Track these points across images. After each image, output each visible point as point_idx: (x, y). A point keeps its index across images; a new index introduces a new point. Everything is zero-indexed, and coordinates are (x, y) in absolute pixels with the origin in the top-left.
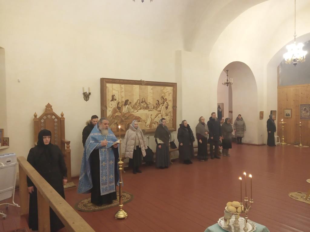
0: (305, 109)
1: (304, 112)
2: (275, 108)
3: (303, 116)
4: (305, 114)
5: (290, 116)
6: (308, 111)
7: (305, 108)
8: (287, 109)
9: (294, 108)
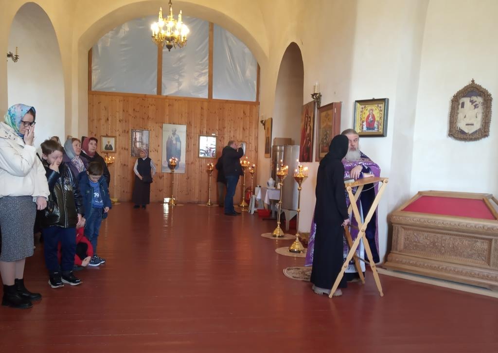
3: (136, 151)
5: (114, 150)
7: (139, 136)
8: (107, 136)
9: (119, 135)
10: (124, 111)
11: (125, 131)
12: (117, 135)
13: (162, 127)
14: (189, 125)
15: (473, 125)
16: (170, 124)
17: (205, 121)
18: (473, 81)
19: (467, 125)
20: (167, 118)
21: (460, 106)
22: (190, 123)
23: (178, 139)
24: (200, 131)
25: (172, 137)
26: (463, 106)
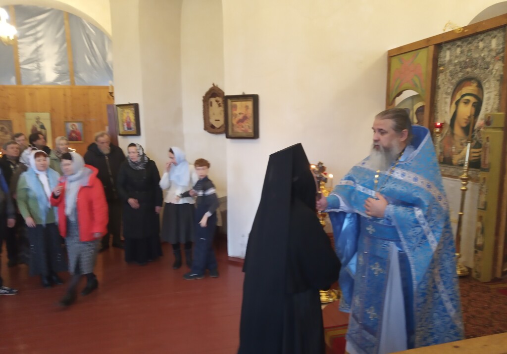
0: (3, 128)
1: (0, 134)
6: (8, 131)
13: (24, 116)
15: (218, 120)
16: (33, 112)
17: (69, 108)
18: (213, 84)
19: (216, 120)
21: (209, 105)
22: (53, 110)
23: (42, 127)
26: (211, 106)
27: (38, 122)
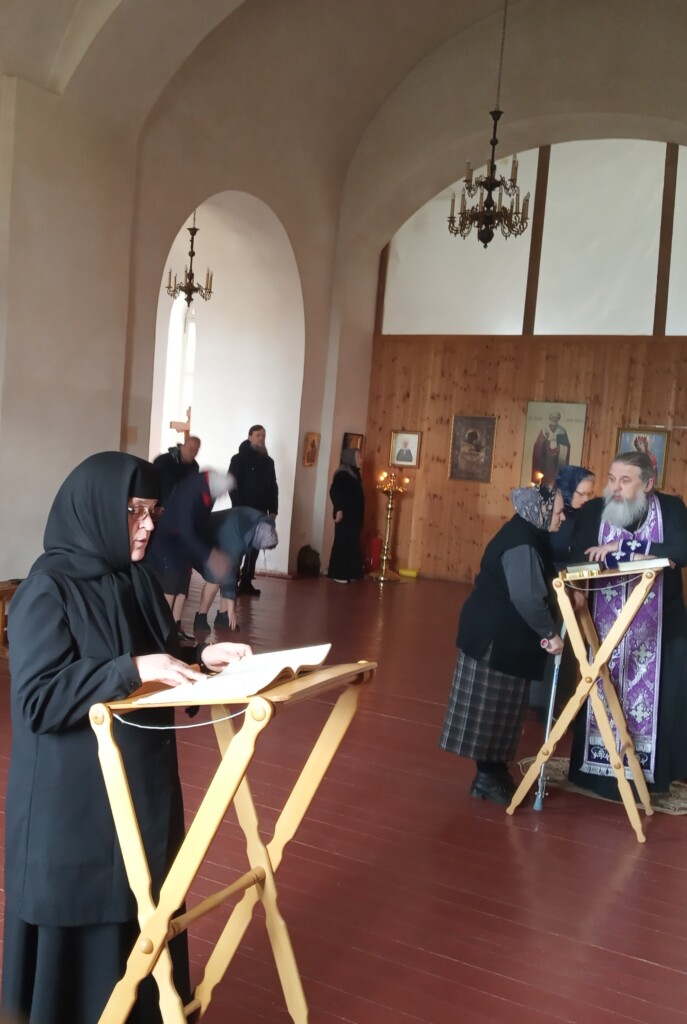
0: (473, 436)
1: (465, 448)
2: (359, 426)
3: (462, 465)
4: (469, 458)
5: (414, 463)
6: (483, 444)
7: (470, 431)
8: (404, 430)
9: (429, 429)
10: (443, 374)
11: (441, 419)
12: (425, 429)
13: (525, 411)
14: (595, 403)
16: (547, 401)
17: (638, 393)
20: (540, 389)
22: (597, 397)
23: (563, 439)
24: (623, 418)
25: (547, 434)
27: (554, 428)
